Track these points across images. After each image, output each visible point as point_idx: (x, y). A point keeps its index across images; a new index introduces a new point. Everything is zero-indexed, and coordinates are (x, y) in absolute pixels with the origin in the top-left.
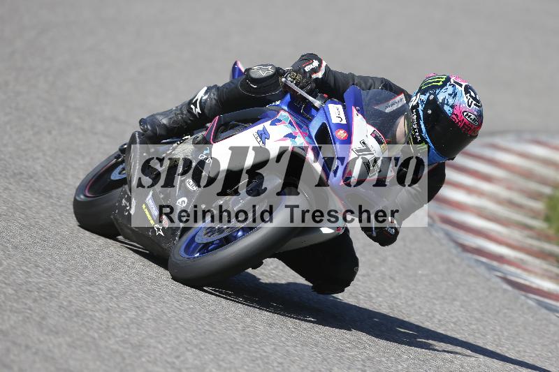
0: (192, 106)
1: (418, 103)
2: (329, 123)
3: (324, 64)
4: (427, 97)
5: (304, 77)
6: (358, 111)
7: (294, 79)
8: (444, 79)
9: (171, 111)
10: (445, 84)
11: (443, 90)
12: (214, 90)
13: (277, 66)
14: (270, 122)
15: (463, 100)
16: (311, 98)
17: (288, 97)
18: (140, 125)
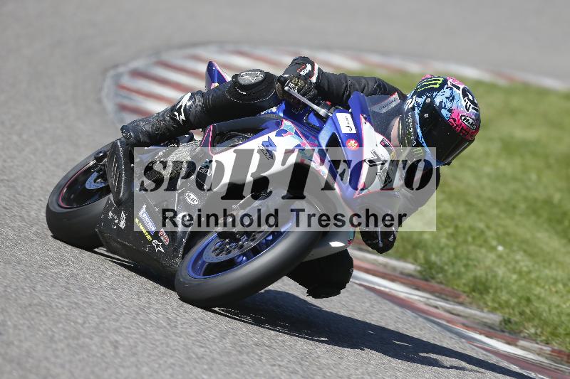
0: (175, 113)
1: (413, 106)
2: (338, 133)
3: (317, 67)
4: (423, 100)
6: (365, 119)
7: (296, 85)
8: (440, 82)
10: (442, 86)
11: (439, 93)
12: (198, 97)
13: (266, 71)
14: (275, 133)
15: (461, 103)
16: (315, 107)
18: (123, 133)
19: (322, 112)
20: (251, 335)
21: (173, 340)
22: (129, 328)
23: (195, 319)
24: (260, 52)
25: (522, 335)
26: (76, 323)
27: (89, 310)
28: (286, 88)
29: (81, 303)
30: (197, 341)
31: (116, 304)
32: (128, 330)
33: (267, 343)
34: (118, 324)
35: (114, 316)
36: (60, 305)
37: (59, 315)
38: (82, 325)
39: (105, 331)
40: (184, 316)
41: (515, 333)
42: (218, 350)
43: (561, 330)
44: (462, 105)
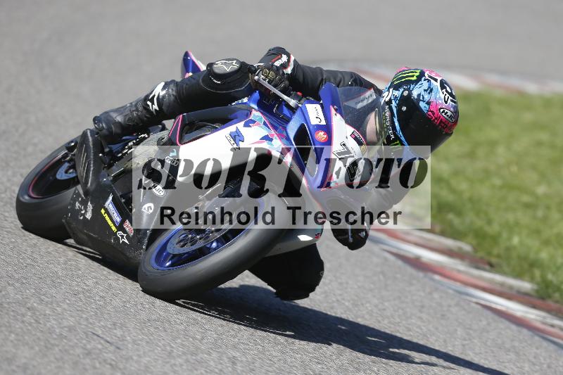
0: (149, 103)
1: (390, 99)
2: (308, 125)
3: (292, 58)
4: (400, 93)
5: (277, 75)
6: (336, 110)
7: (267, 77)
8: (418, 74)
9: (124, 108)
10: (419, 78)
11: (417, 86)
12: (172, 86)
13: (242, 61)
14: (243, 123)
16: (285, 97)
17: (256, 95)
18: (95, 123)
19: (292, 102)
28: (256, 78)
37: (178, 331)
44: (440, 97)
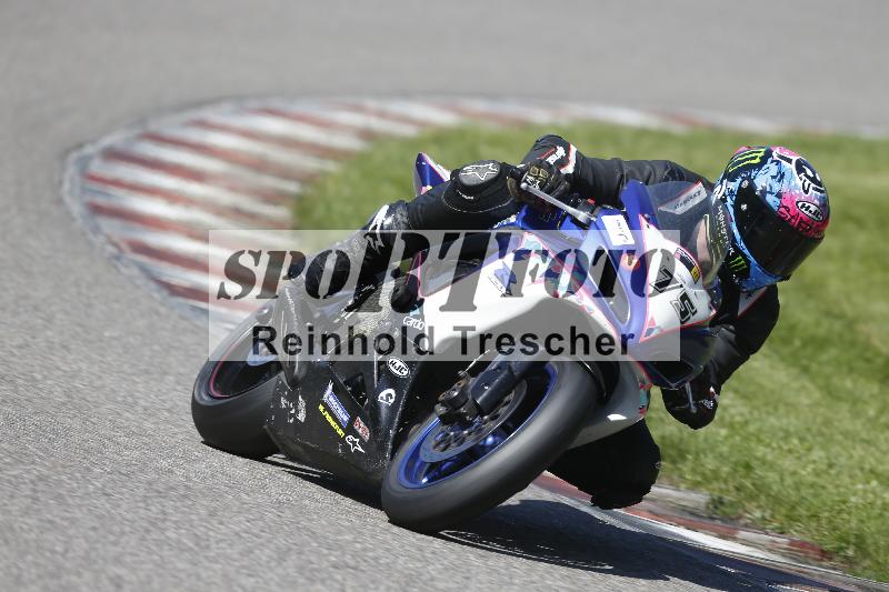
1: (724, 195)
3: (573, 150)
4: (737, 184)
6: (648, 220)
7: (537, 177)
8: (762, 154)
10: (764, 160)
11: (761, 172)
12: (400, 209)
13: (501, 162)
15: (795, 184)
16: (570, 209)
19: (582, 216)
20: (325, 551)
21: (206, 568)
22: (136, 555)
23: (237, 534)
24: (301, 107)
25: (742, 522)
26: (53, 552)
27: (72, 532)
28: (524, 185)
29: (57, 520)
30: (244, 567)
31: (112, 519)
32: (136, 559)
33: (352, 563)
34: (119, 549)
35: (112, 538)
36: (25, 526)
37: (26, 542)
38: (64, 554)
39: (101, 561)
40: (219, 529)
41: (732, 519)
42: (276, 579)
43: (802, 511)
